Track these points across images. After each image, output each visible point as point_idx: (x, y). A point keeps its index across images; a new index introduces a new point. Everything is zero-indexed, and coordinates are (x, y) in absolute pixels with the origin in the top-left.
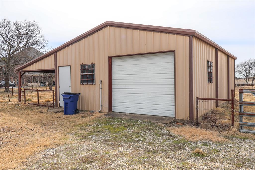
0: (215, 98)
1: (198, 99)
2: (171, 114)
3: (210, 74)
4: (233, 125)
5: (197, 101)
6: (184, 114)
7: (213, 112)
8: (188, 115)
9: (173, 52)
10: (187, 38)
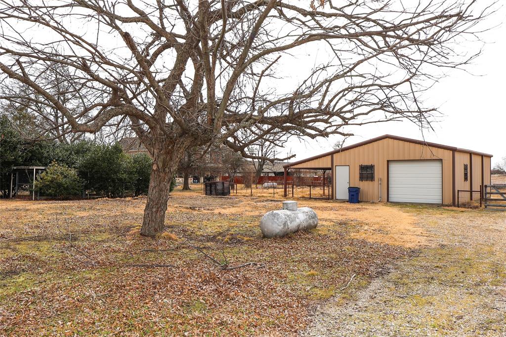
0: (469, 190)
1: (458, 191)
2: (439, 202)
3: (466, 175)
4: (481, 206)
5: (458, 192)
6: (448, 200)
7: (468, 203)
8: (452, 201)
9: (441, 160)
10: (451, 152)
